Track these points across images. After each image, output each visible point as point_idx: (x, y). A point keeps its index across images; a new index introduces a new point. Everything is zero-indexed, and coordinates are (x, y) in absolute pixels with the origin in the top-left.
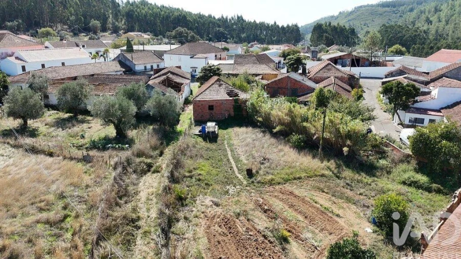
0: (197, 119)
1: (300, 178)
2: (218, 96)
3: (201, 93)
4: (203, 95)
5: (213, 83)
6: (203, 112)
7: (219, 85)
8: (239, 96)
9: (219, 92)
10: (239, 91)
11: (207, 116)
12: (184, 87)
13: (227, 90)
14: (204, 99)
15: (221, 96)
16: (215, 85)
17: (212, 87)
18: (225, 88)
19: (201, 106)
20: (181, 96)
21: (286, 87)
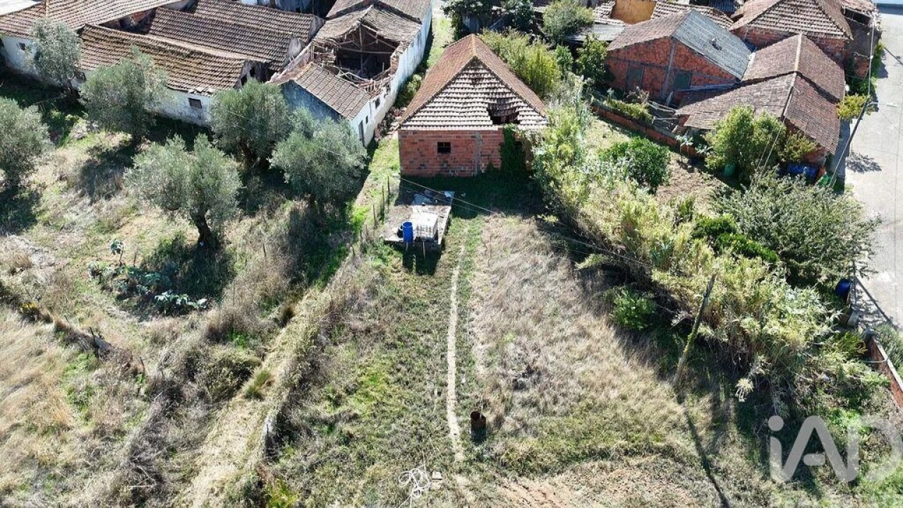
0: (408, 172)
1: (604, 454)
2: (464, 119)
3: (422, 108)
4: (426, 114)
5: (459, 75)
6: (424, 156)
7: (472, 79)
8: (518, 122)
9: (469, 105)
10: (522, 104)
11: (433, 166)
12: (398, 57)
13: (491, 99)
14: (428, 129)
15: (472, 118)
16: (464, 81)
17: (455, 86)
18: (488, 91)
19: (419, 143)
20: (385, 89)
21: (662, 65)
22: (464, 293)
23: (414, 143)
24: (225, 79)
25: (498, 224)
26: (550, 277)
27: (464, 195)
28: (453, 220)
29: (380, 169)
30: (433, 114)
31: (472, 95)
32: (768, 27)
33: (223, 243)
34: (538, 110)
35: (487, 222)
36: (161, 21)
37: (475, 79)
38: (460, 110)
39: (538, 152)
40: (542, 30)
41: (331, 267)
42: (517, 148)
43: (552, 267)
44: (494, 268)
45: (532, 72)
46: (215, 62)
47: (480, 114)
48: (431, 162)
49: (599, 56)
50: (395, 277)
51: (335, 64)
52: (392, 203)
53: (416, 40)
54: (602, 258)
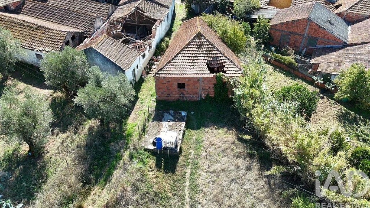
0: (161, 99)
2: (193, 70)
3: (169, 63)
4: (171, 66)
5: (190, 42)
6: (170, 90)
7: (198, 45)
8: (224, 72)
9: (196, 61)
10: (227, 61)
11: (175, 95)
12: (156, 29)
13: (209, 57)
14: (172, 76)
15: (197, 69)
16: (193, 46)
17: (187, 49)
18: (207, 52)
19: (167, 83)
20: (148, 47)
21: (301, 33)
22: (194, 188)
23: (164, 83)
24: (56, 43)
25: (213, 134)
26: (247, 177)
27: (192, 113)
28: (186, 131)
29: (145, 96)
30: (175, 66)
31: (198, 55)
32: (358, 13)
33: (43, 153)
34: (236, 64)
35: (207, 132)
36: (28, 7)
37: (200, 45)
38: (191, 64)
39: (238, 92)
40: (233, 11)
41: (110, 169)
42: (223, 86)
43: (248, 169)
44: (212, 169)
45: (231, 39)
46: (51, 32)
47: (202, 66)
48: (174, 93)
49: (265, 28)
50: (150, 175)
51: (122, 31)
52: (151, 120)
53: (166, 18)
54: (282, 169)
